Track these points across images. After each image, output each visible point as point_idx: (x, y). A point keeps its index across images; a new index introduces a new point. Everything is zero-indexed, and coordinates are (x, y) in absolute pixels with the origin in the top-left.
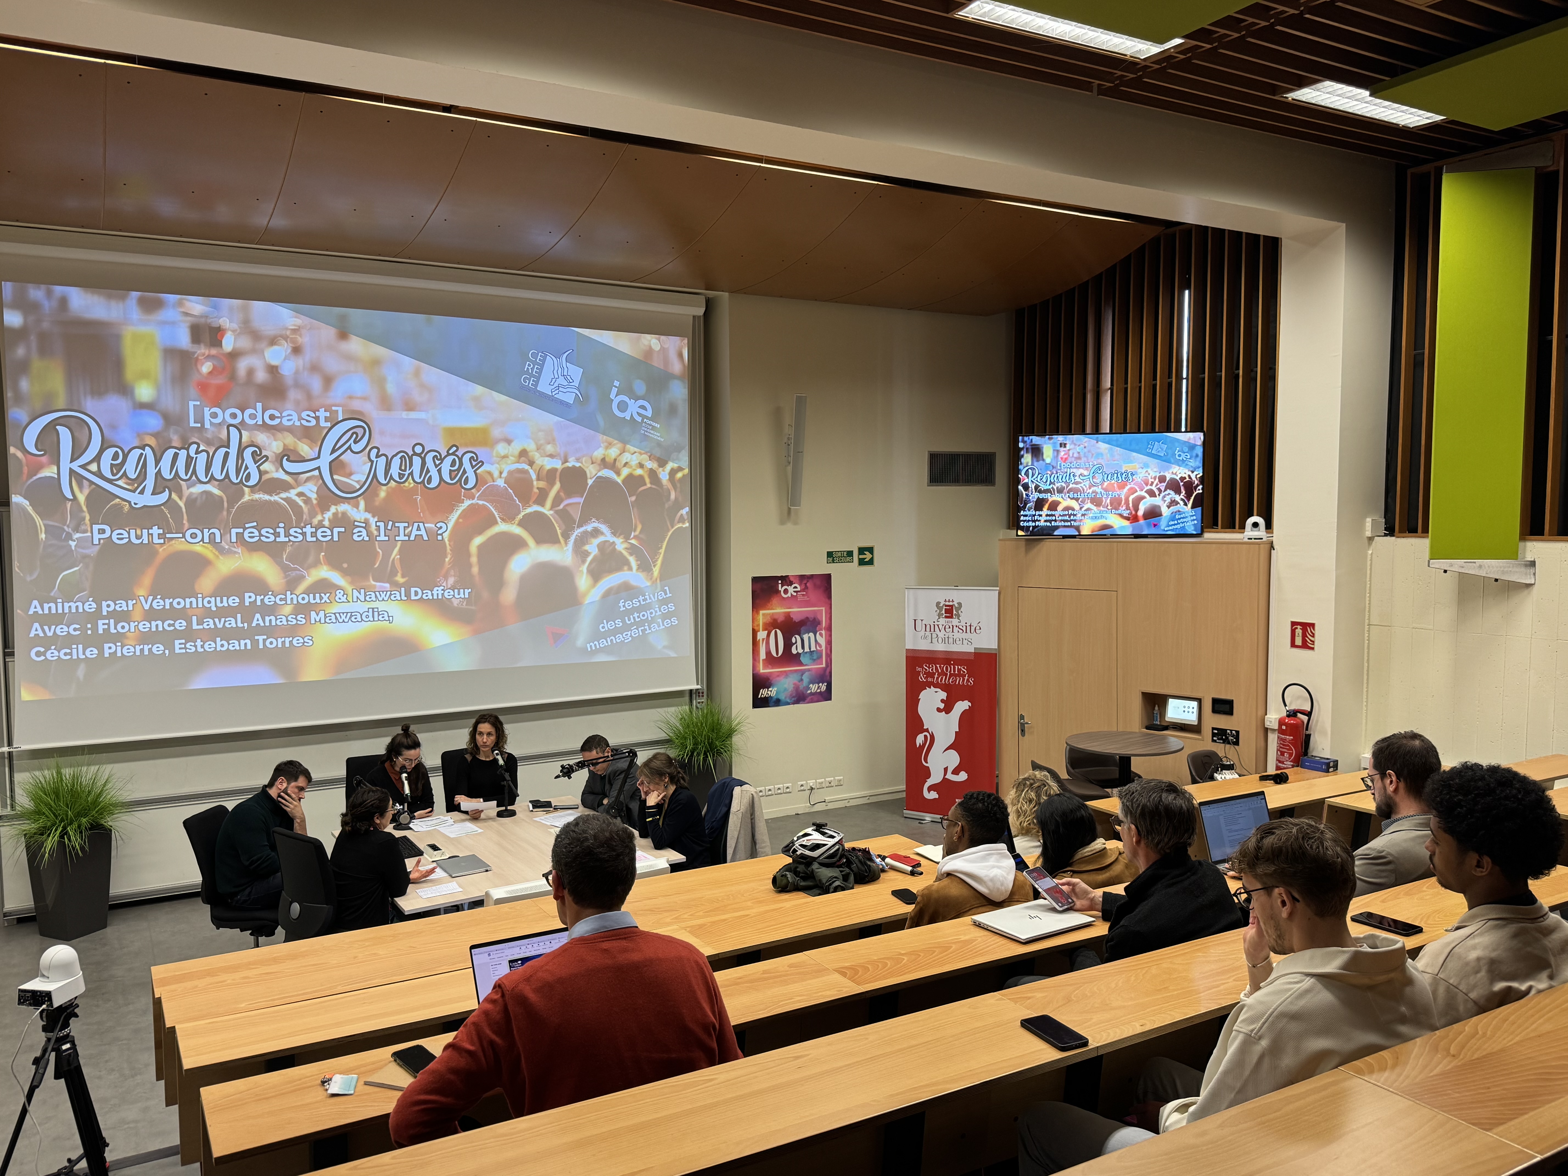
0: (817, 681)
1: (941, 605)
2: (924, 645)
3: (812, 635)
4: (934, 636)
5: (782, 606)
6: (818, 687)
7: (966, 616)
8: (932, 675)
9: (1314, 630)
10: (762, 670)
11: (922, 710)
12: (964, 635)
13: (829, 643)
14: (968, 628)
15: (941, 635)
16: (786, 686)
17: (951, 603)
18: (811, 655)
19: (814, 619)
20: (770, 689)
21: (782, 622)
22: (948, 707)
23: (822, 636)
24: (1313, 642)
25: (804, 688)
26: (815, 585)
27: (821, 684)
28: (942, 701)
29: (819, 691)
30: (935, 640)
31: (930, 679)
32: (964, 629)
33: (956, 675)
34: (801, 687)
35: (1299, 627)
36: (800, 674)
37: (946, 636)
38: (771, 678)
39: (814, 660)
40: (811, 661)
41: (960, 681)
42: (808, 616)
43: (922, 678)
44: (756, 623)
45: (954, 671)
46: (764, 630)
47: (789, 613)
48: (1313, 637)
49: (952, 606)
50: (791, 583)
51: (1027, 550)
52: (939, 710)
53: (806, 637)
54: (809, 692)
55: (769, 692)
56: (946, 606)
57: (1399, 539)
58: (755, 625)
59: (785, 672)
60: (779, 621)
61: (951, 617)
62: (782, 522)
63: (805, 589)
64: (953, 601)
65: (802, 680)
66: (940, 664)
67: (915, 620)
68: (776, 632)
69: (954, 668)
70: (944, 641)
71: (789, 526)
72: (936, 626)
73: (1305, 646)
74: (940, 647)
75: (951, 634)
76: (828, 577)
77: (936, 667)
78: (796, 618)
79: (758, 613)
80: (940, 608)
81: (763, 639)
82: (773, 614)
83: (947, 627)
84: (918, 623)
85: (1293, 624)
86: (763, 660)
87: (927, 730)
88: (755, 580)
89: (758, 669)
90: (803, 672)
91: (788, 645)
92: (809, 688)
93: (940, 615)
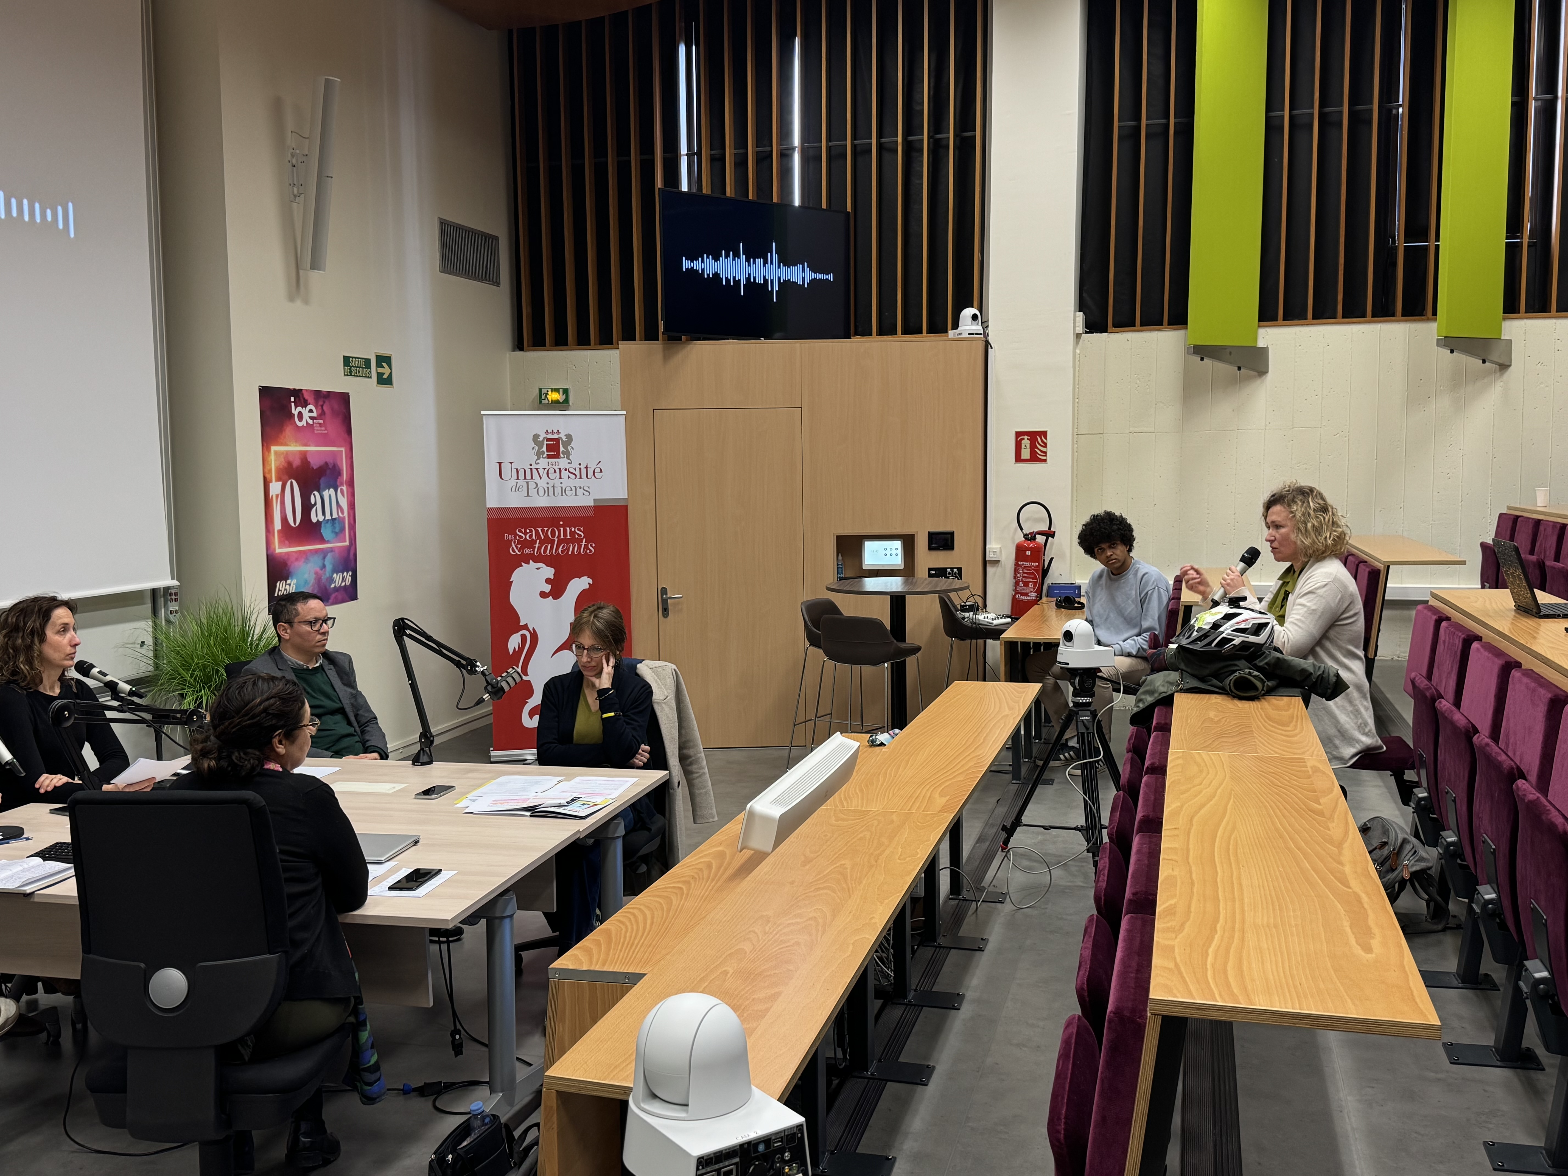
0: (341, 568)
1: (541, 439)
2: (515, 500)
3: (332, 491)
4: (532, 485)
5: (297, 441)
6: (343, 578)
7: (579, 454)
8: (530, 544)
9: (1046, 439)
10: (279, 550)
11: (516, 598)
12: (578, 482)
13: (352, 506)
14: (583, 471)
15: (542, 483)
16: (306, 576)
17: (556, 436)
18: (333, 524)
19: (335, 466)
20: (289, 582)
21: (297, 467)
22: (557, 589)
23: (343, 495)
24: (1045, 453)
25: (327, 579)
26: (332, 409)
27: (345, 574)
28: (548, 581)
29: (343, 584)
30: (533, 492)
31: (527, 551)
32: (577, 473)
33: (567, 541)
34: (324, 578)
35: (1026, 437)
36: (321, 556)
37: (550, 486)
38: (289, 563)
39: (336, 534)
40: (333, 535)
41: (573, 549)
42: (327, 460)
43: (514, 550)
44: (267, 468)
45: (565, 535)
46: (278, 480)
47: (304, 455)
48: (1045, 446)
49: (557, 440)
50: (305, 405)
51: (666, 357)
52: (543, 595)
53: (326, 494)
54: (333, 586)
55: (287, 587)
56: (548, 440)
57: (1112, 335)
58: (266, 471)
59: (304, 552)
60: (294, 466)
61: (557, 456)
62: (291, 299)
63: (321, 415)
64: (558, 433)
65: (324, 566)
66: (542, 527)
67: (500, 464)
68: (292, 483)
69: (565, 531)
70: (547, 492)
71: (298, 303)
72: (534, 471)
73: (1034, 458)
74: (541, 501)
75: (557, 482)
76: (344, 399)
77: (537, 532)
78: (315, 463)
79: (269, 450)
80: (539, 444)
81: (277, 496)
82: (287, 453)
83: (551, 471)
84: (506, 467)
85: (1018, 434)
86: (279, 531)
87: (525, 627)
88: (265, 392)
89: (272, 546)
90: (324, 553)
91: (307, 507)
92: (331, 580)
93: (539, 454)
